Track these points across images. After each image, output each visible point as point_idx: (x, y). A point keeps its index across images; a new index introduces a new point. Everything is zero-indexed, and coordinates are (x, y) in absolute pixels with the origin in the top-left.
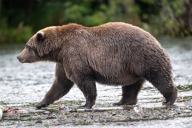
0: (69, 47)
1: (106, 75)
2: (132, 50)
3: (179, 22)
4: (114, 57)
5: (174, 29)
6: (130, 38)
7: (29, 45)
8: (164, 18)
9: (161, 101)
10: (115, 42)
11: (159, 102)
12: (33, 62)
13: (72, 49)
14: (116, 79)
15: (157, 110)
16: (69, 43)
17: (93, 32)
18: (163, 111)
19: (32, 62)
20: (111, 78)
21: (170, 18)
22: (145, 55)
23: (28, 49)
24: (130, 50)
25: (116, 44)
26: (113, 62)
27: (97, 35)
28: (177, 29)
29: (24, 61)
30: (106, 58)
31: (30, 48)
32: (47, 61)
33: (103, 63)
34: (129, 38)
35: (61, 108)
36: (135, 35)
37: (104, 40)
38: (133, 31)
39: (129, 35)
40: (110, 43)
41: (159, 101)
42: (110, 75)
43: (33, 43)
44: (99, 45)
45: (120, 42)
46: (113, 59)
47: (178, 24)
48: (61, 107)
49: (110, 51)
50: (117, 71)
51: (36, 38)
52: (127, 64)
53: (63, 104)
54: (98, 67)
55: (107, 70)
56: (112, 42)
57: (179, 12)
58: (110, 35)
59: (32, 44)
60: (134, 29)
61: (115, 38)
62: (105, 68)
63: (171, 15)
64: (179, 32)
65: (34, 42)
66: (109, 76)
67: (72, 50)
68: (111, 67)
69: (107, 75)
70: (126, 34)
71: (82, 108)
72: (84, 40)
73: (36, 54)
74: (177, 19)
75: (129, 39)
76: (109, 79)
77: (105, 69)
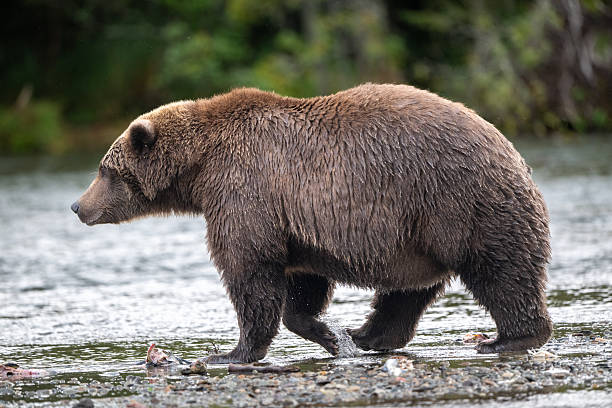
0: (228, 167)
1: (351, 259)
2: (443, 180)
3: (531, 88)
4: (378, 201)
5: (512, 111)
6: (437, 139)
7: (111, 165)
8: (481, 76)
9: (474, 340)
10: (388, 153)
11: (467, 341)
12: (127, 218)
13: (236, 176)
14: (383, 270)
15: (461, 367)
16: (227, 156)
17: (311, 122)
18: (480, 370)
19: (123, 220)
20: (368, 266)
21: (499, 75)
22: (478, 203)
23: (107, 180)
24: (435, 180)
25: (390, 160)
26: (375, 215)
27: (324, 131)
28: (523, 111)
29: (97, 217)
30: (353, 203)
31: (113, 176)
32: (169, 211)
33: (340, 219)
34: (435, 141)
35: (155, 362)
36: (452, 131)
37: (351, 145)
38: (447, 117)
39: (435, 131)
40: (371, 157)
41: (466, 338)
42: (365, 257)
43: (123, 157)
44: (331, 165)
45: (406, 151)
46: (377, 209)
47: (526, 94)
48: (153, 357)
49: (368, 180)
50: (386, 243)
51: (130, 143)
52: (415, 223)
53: (160, 350)
54: (322, 235)
55: (357, 243)
56: (376, 152)
57: (531, 56)
58: (372, 129)
59: (121, 160)
60: (449, 113)
61: (388, 139)
62: (348, 236)
63: (505, 65)
64: (531, 121)
65: (126, 156)
66: (360, 262)
67: (238, 178)
68: (369, 232)
69: (355, 257)
70: (426, 127)
71: (221, 360)
72: (277, 150)
73: (134, 192)
74: (524, 78)
75: (434, 145)
76: (361, 269)
77: (349, 240)
